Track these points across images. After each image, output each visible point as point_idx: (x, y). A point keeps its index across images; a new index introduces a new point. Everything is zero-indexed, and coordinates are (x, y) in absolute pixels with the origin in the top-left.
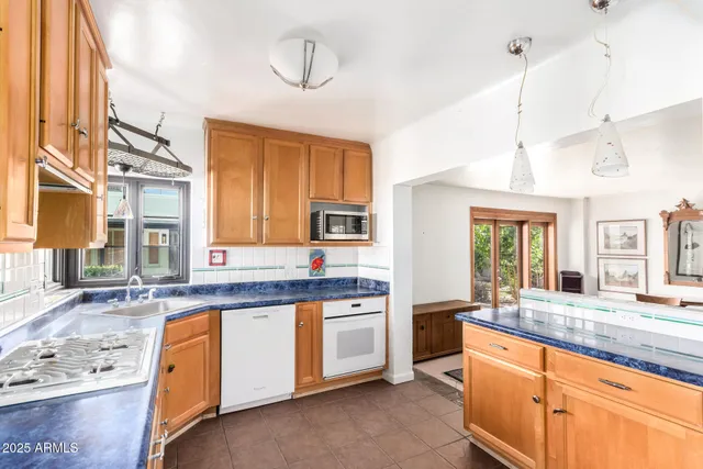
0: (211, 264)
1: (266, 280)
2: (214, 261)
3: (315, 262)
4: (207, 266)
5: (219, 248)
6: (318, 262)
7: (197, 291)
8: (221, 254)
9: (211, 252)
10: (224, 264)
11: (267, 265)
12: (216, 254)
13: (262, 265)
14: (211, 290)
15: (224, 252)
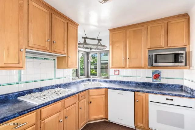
0: (115, 74)
1: (133, 81)
2: (116, 73)
3: (155, 76)
4: (114, 74)
5: (117, 69)
6: (157, 76)
7: (111, 82)
8: (117, 71)
9: (115, 70)
10: (118, 74)
11: (133, 75)
12: (116, 71)
13: (131, 75)
14: (114, 82)
15: (118, 70)
